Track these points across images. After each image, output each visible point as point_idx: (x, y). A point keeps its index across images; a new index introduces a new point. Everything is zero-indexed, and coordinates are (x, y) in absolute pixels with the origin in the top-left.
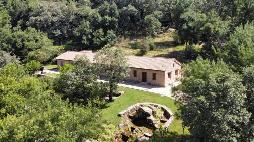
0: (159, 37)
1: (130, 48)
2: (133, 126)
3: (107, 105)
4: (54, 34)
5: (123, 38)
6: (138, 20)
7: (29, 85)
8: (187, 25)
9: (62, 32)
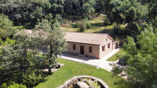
0: (93, 20)
1: (72, 27)
4: (16, 17)
5: (67, 20)
6: (78, 7)
8: (115, 9)
9: (22, 16)
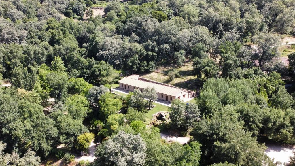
0: (184, 66)
2: (157, 120)
3: (147, 112)
4: (115, 63)
7: (117, 102)
9: (120, 61)
